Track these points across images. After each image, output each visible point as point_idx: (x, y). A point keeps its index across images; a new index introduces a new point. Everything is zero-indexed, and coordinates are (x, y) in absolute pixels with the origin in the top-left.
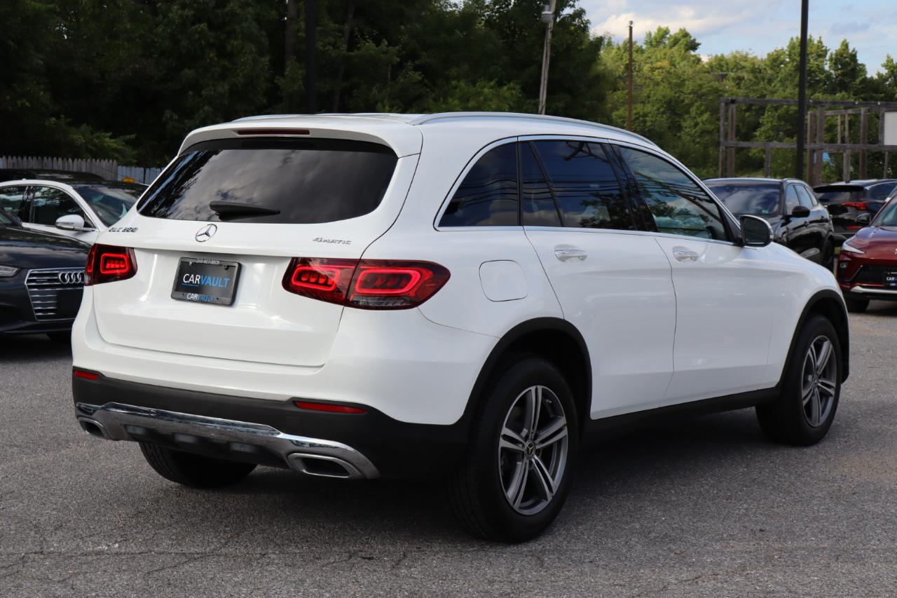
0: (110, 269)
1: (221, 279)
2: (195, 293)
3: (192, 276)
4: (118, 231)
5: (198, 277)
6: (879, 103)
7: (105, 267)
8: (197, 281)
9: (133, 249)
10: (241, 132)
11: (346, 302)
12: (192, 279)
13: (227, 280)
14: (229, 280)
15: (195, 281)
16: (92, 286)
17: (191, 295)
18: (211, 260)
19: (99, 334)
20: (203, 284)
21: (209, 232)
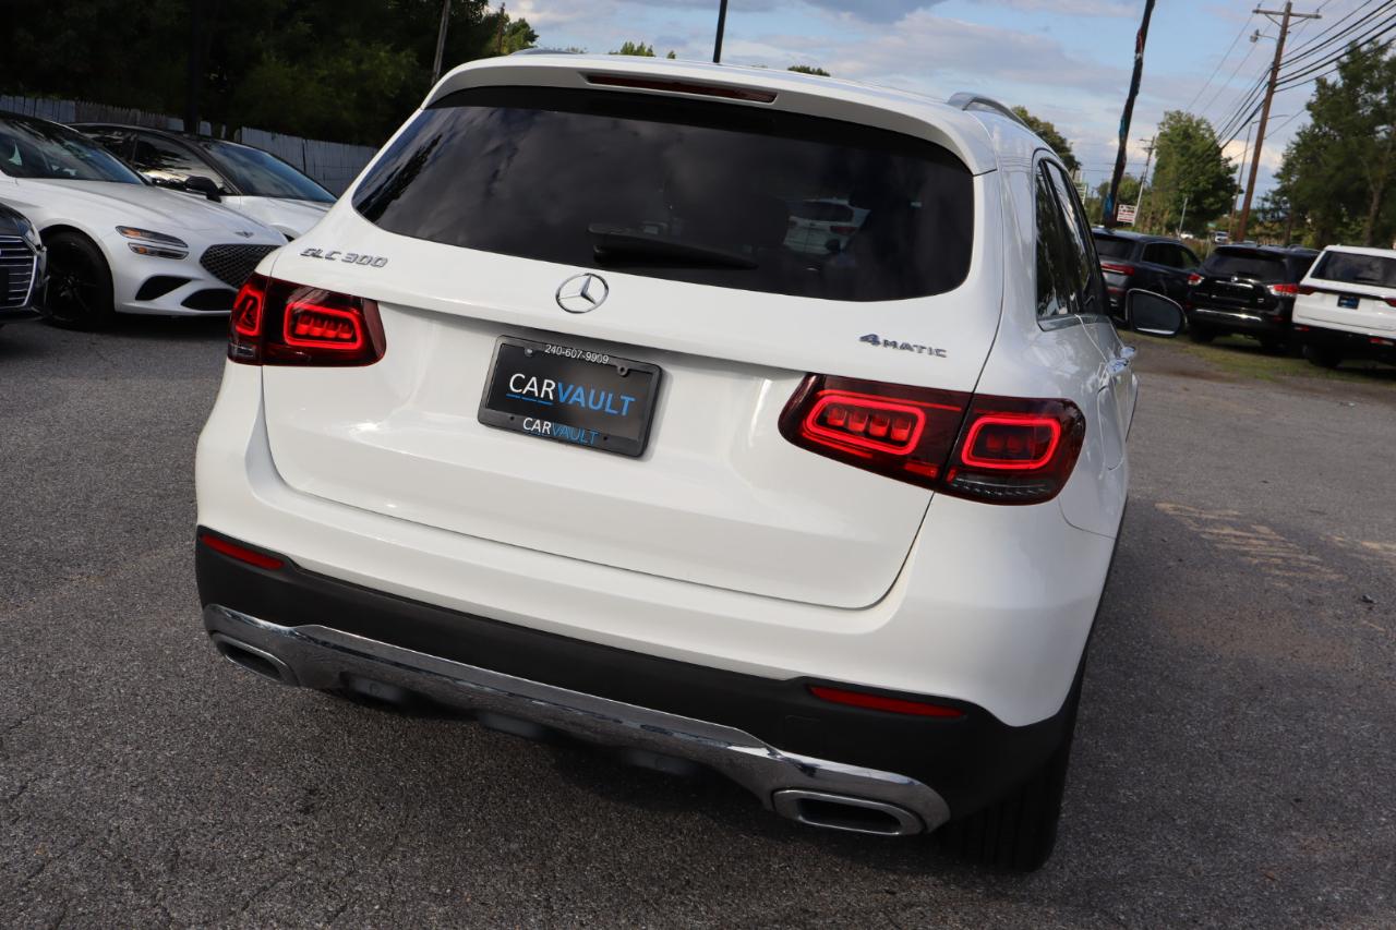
0: (308, 337)
1: (610, 395)
2: (543, 419)
3: (534, 379)
4: (329, 258)
5: (549, 385)
7: (297, 332)
8: (547, 393)
9: (375, 303)
10: (594, 76)
11: (940, 485)
12: (532, 386)
13: (627, 400)
14: (633, 400)
15: (540, 392)
16: (259, 367)
17: (534, 422)
18: (584, 352)
19: (275, 467)
20: (562, 400)
21: (590, 292)
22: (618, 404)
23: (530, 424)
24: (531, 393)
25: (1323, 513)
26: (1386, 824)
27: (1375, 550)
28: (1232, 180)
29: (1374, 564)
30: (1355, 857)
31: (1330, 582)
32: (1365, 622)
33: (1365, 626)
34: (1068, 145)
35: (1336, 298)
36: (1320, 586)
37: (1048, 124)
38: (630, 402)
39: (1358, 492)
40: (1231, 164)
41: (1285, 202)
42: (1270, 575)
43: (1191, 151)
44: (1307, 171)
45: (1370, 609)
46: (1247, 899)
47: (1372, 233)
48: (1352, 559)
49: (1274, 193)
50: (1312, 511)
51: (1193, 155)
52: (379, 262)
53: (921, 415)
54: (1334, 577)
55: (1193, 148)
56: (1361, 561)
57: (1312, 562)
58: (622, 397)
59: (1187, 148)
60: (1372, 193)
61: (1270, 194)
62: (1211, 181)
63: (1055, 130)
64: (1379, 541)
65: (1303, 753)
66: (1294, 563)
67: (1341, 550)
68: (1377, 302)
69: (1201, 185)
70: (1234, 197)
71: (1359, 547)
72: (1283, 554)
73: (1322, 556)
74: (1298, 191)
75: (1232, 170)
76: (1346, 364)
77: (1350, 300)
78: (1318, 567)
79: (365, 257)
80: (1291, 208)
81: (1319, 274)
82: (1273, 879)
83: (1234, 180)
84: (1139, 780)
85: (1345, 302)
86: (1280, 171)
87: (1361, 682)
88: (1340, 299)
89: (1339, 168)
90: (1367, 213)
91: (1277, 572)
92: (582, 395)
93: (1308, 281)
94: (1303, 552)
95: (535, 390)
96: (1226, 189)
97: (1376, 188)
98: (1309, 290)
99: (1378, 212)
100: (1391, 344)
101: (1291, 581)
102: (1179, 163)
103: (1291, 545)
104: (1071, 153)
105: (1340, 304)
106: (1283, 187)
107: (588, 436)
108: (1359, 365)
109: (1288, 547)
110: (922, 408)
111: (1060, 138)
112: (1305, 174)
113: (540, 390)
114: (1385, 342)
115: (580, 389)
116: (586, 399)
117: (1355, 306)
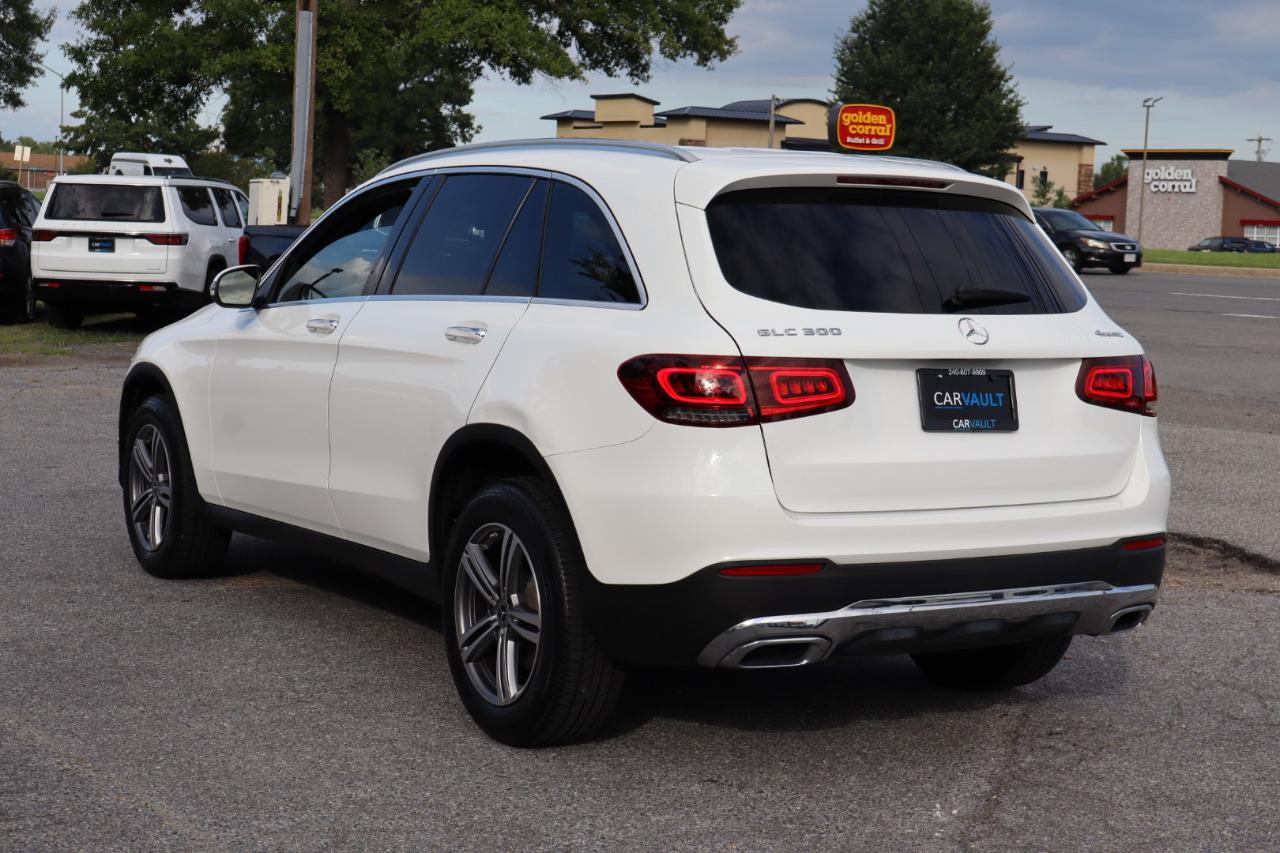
1: (991, 395)
2: (962, 419)
3: (947, 394)
5: (957, 396)
8: (957, 401)
9: (840, 362)
12: (948, 399)
13: (1001, 396)
14: (1003, 396)
15: (953, 402)
16: (759, 426)
18: (971, 371)
19: (778, 500)
20: (967, 404)
22: (996, 400)
23: (957, 424)
24: (948, 403)
35: (85, 241)
52: (833, 331)
53: (1130, 372)
58: (997, 395)
68: (136, 240)
76: (88, 321)
77: (103, 242)
81: (54, 214)
85: (97, 244)
88: (90, 242)
92: (976, 398)
93: (41, 223)
95: (950, 400)
98: (47, 235)
100: (161, 289)
105: (92, 248)
107: (990, 424)
110: (1128, 368)
113: (953, 400)
114: (157, 288)
115: (974, 395)
116: (979, 400)
117: (111, 248)
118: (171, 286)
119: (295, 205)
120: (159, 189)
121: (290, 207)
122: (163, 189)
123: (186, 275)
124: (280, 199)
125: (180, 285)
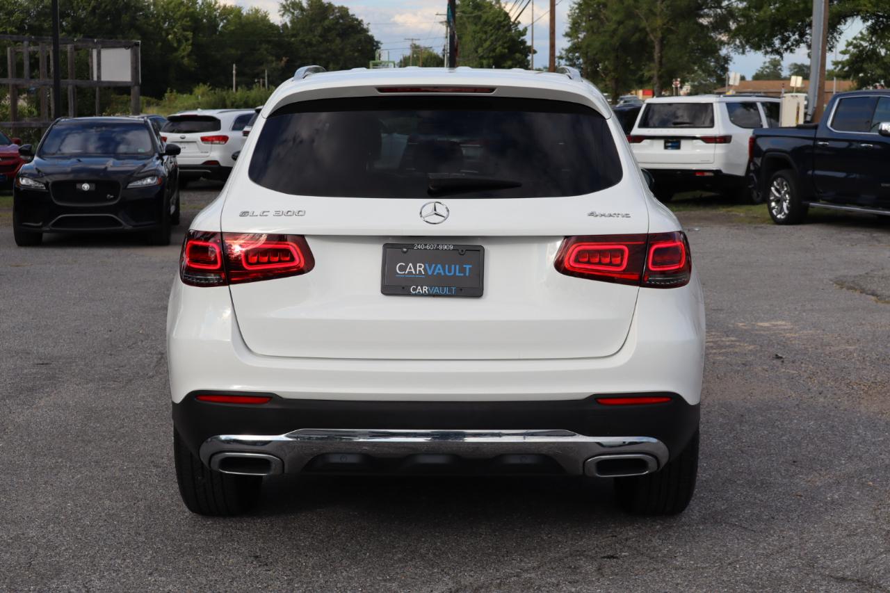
0: (258, 263)
1: (457, 267)
2: (422, 285)
3: (411, 264)
4: (262, 215)
5: (420, 266)
6: (95, 41)
7: (250, 261)
8: (420, 271)
9: (303, 237)
10: (381, 89)
11: (641, 282)
12: (410, 268)
13: (468, 267)
14: (471, 266)
15: (416, 271)
16: (227, 287)
17: (417, 288)
18: (438, 245)
19: (246, 345)
20: (430, 273)
21: (438, 211)
22: (463, 270)
23: (414, 290)
24: (410, 273)
25: (721, 310)
26: (846, 463)
27: (768, 327)
28: (524, 42)
29: (772, 335)
30: (836, 480)
31: (750, 351)
32: (784, 370)
33: (784, 372)
34: (365, 26)
35: (662, 142)
36: (745, 354)
37: (342, 7)
38: (469, 268)
39: (736, 292)
40: (521, 28)
41: (578, 58)
42: (711, 353)
43: (483, 20)
44: (592, 27)
45: (783, 362)
46: (793, 506)
47: (660, 77)
48: (756, 335)
49: (566, 50)
50: (714, 310)
51: (486, 23)
52: (299, 213)
53: (625, 248)
54: (751, 347)
55: (484, 17)
56: (763, 335)
57: (732, 341)
58: (465, 266)
59: (479, 17)
60: (652, 42)
61: (564, 52)
62: (506, 45)
63: (351, 12)
64: (767, 321)
65: (784, 441)
66: (722, 344)
67: (746, 331)
68: (695, 141)
69: (497, 51)
70: (529, 58)
71: (757, 328)
72: (711, 340)
73: (737, 337)
74: (588, 46)
75: (523, 33)
77: (673, 143)
78: (738, 344)
79: (289, 211)
80: (585, 63)
81: (644, 124)
82: (801, 496)
83: (525, 42)
84: (705, 469)
85: (670, 144)
86: (568, 30)
87: (797, 403)
88: (665, 143)
89: (620, 23)
90: (651, 59)
91: (714, 351)
92: (441, 268)
93: (637, 131)
94: (723, 336)
95: (413, 270)
96: (520, 51)
97: (655, 37)
98: (639, 139)
99: (661, 57)
100: (711, 174)
101: (725, 354)
102: (474, 32)
103: (713, 333)
104: (370, 33)
105: (666, 147)
106: (574, 44)
107: (450, 290)
108: (689, 195)
109: (712, 335)
110: (626, 245)
111: (357, 20)
112: (591, 31)
113: (415, 270)
114: (707, 174)
115: (439, 266)
116: (444, 270)
117: (678, 147)
118: (718, 172)
119: (810, 112)
120: (712, 104)
121: (806, 114)
122: (714, 105)
123: (728, 164)
124: (798, 108)
125: (724, 171)
